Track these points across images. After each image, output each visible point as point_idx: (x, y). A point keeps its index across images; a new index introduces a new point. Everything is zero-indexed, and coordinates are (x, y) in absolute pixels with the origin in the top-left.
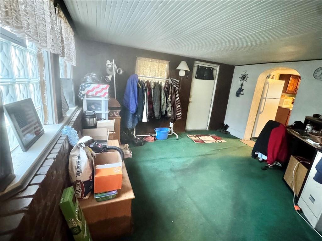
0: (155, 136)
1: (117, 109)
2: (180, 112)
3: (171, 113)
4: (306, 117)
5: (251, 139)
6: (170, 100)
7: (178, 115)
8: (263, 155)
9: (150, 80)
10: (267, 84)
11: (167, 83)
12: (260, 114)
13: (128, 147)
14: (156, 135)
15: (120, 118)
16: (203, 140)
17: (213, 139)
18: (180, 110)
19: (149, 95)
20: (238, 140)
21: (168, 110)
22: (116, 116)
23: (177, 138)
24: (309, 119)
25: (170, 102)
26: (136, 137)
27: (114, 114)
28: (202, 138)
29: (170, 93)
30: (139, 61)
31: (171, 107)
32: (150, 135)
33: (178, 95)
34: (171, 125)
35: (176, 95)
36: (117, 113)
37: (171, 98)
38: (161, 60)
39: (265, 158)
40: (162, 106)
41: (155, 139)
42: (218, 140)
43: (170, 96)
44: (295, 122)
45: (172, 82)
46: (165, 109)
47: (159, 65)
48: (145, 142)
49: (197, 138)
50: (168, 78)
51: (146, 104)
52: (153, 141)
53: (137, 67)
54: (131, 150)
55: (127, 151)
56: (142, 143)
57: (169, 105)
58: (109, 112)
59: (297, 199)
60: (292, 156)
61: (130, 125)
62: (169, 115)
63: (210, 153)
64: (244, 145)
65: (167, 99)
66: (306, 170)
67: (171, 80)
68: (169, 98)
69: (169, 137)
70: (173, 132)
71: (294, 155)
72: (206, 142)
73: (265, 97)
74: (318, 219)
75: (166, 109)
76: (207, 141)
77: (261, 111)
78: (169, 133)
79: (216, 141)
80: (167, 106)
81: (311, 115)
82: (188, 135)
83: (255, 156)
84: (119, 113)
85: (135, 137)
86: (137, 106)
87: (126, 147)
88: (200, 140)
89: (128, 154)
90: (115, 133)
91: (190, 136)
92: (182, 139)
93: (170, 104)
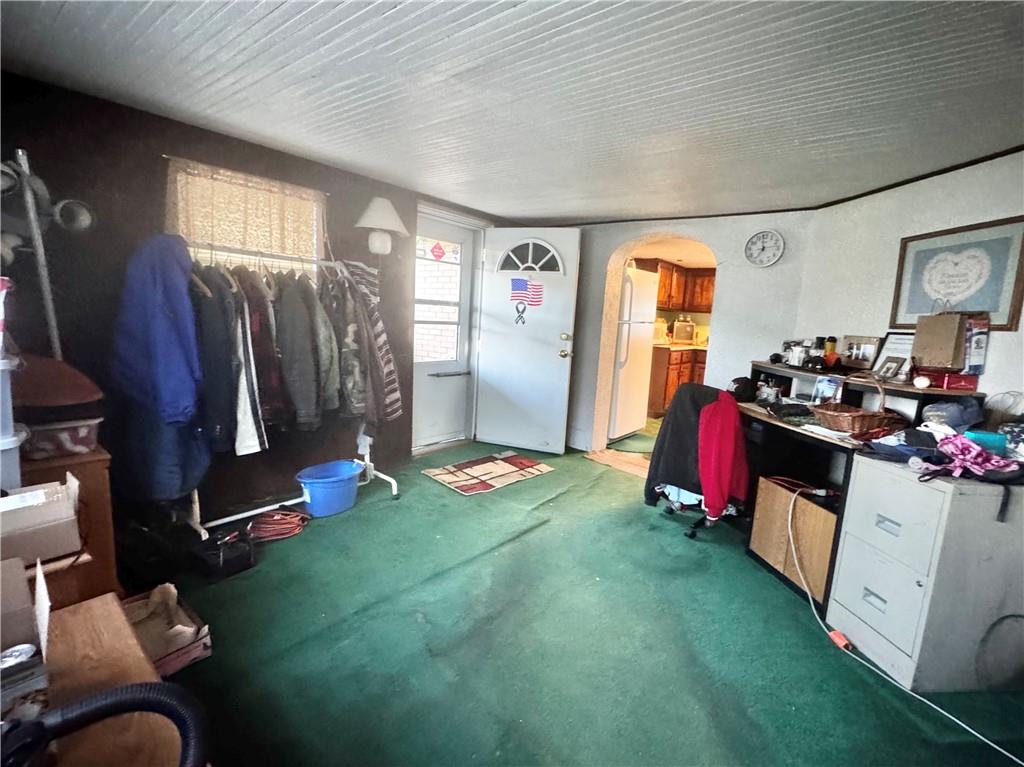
0: (303, 503)
1: (82, 412)
2: (394, 390)
3: (364, 400)
4: (753, 365)
5: (609, 447)
6: (354, 346)
7: (388, 401)
8: (682, 490)
9: (251, 263)
10: (627, 281)
12: (621, 368)
13: (173, 603)
14: (306, 498)
15: (109, 456)
16: (483, 478)
17: (515, 469)
18: (393, 382)
19: (256, 329)
20: (579, 456)
21: (350, 385)
22: (74, 454)
23: (395, 491)
25: (357, 354)
27: (60, 446)
28: (477, 471)
29: (350, 316)
30: (181, 178)
31: (363, 373)
32: (277, 506)
33: (380, 325)
34: (365, 444)
35: (374, 325)
36: (83, 433)
37: (358, 339)
38: (288, 186)
39: (690, 498)
40: (323, 375)
41: (303, 520)
42: (529, 470)
43: (351, 329)
44: (736, 381)
45: (352, 274)
46: (338, 386)
48: (260, 544)
49: (462, 478)
50: (328, 258)
51: (248, 374)
52: (297, 531)
54: (199, 617)
55: (179, 627)
57: (354, 366)
58: (23, 435)
60: (761, 479)
61: (168, 478)
62: (357, 405)
65: (341, 344)
66: (833, 518)
67: (347, 266)
68: (349, 340)
69: (362, 493)
70: (373, 472)
72: (498, 484)
73: (626, 318)
74: (916, 656)
75: (343, 384)
76: (499, 479)
77: (623, 360)
78: (360, 481)
79: (522, 472)
80: (345, 372)
82: (432, 472)
84: (94, 437)
85: (205, 536)
87: (165, 603)
88: (477, 481)
89: (181, 643)
91: (437, 471)
92: (414, 490)
93: (356, 363)
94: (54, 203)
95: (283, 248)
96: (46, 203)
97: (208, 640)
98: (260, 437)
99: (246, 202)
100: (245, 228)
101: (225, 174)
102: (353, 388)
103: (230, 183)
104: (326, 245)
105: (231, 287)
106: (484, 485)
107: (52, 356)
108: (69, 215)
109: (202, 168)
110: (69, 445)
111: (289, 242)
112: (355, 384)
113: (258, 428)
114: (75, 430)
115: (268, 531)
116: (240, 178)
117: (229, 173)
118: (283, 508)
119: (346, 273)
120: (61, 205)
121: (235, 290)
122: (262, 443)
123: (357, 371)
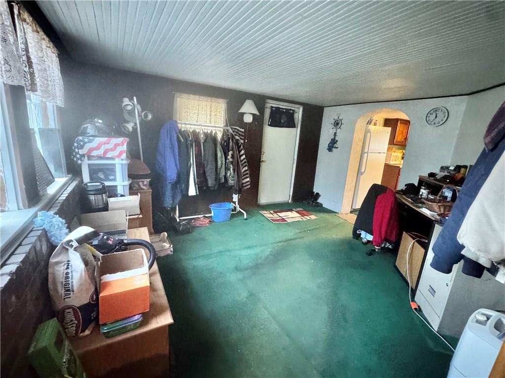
0: (211, 216)
1: (145, 176)
2: (247, 178)
3: (233, 180)
4: (420, 178)
5: (351, 212)
6: (231, 160)
7: (244, 181)
8: (367, 234)
9: (198, 129)
10: (368, 132)
11: (225, 133)
12: (362, 175)
13: (166, 238)
14: (212, 214)
15: (151, 191)
16: (284, 218)
17: (299, 215)
18: (247, 174)
19: (196, 152)
20: (333, 214)
21: (228, 174)
22: (143, 189)
23: (245, 217)
24: (424, 181)
25: (232, 163)
26: (180, 220)
27: (139, 185)
28: (283, 214)
29: (230, 148)
30: (178, 99)
31: (234, 170)
32: (203, 216)
33: (243, 152)
34: (235, 198)
35: (239, 152)
36: (145, 183)
37: (233, 157)
38: (214, 99)
39: (370, 237)
40: (219, 170)
41: (210, 221)
42: (306, 217)
43: (230, 153)
44: (406, 185)
45: (234, 132)
46: (224, 174)
47: (211, 106)
48: (194, 227)
49: (275, 216)
50: (227, 126)
51: (193, 167)
52: (207, 225)
53: (176, 109)
54: (171, 242)
55: (165, 244)
56: (189, 229)
57: (230, 167)
58: (130, 182)
59: (414, 292)
60: (404, 232)
61: (168, 202)
62: (231, 182)
63: (294, 237)
64: (342, 221)
65: (226, 159)
66: (423, 251)
67: (232, 128)
68: (229, 157)
69: (233, 216)
70: (238, 209)
71: (406, 232)
72: (289, 221)
73: (366, 151)
74: (441, 317)
75: (226, 173)
76: (290, 219)
77: (363, 171)
78: (233, 211)
79: (302, 217)
80: (227, 169)
81: (425, 174)
82: (263, 212)
83: (357, 236)
84: (148, 184)
85: (178, 220)
86: (178, 171)
87: (164, 238)
88: (280, 218)
89: (165, 248)
90: (141, 216)
91: (266, 212)
92: (254, 219)
93: (231, 166)
94: (142, 112)
95: (210, 122)
96: (140, 112)
97: (172, 249)
98: (196, 190)
99: (199, 106)
100: (198, 116)
101: (192, 96)
102: (230, 175)
103: (194, 99)
104: (226, 120)
105: (189, 137)
106: (283, 220)
107: (140, 160)
108: (146, 116)
109: (185, 95)
110: (142, 187)
111: (213, 120)
112: (231, 174)
113: (196, 187)
114: (143, 182)
115: (198, 223)
116: (197, 97)
117: (194, 96)
118: (204, 216)
119: (231, 132)
120: (144, 112)
121: (190, 139)
122: (196, 192)
123: (231, 169)
